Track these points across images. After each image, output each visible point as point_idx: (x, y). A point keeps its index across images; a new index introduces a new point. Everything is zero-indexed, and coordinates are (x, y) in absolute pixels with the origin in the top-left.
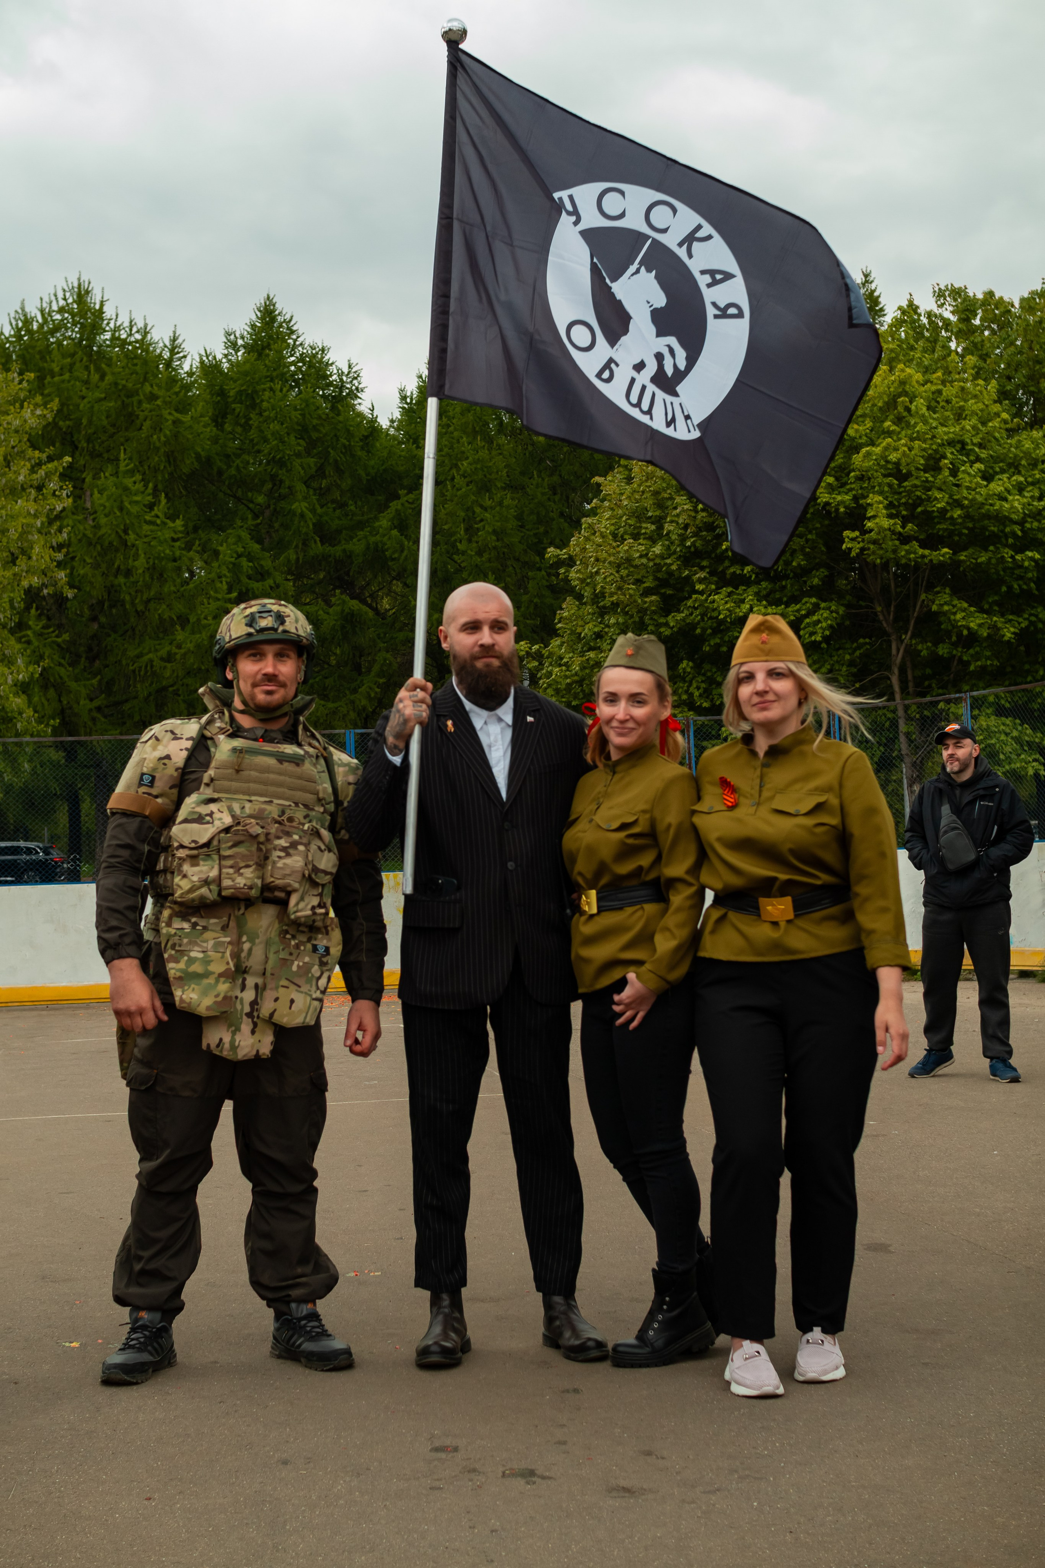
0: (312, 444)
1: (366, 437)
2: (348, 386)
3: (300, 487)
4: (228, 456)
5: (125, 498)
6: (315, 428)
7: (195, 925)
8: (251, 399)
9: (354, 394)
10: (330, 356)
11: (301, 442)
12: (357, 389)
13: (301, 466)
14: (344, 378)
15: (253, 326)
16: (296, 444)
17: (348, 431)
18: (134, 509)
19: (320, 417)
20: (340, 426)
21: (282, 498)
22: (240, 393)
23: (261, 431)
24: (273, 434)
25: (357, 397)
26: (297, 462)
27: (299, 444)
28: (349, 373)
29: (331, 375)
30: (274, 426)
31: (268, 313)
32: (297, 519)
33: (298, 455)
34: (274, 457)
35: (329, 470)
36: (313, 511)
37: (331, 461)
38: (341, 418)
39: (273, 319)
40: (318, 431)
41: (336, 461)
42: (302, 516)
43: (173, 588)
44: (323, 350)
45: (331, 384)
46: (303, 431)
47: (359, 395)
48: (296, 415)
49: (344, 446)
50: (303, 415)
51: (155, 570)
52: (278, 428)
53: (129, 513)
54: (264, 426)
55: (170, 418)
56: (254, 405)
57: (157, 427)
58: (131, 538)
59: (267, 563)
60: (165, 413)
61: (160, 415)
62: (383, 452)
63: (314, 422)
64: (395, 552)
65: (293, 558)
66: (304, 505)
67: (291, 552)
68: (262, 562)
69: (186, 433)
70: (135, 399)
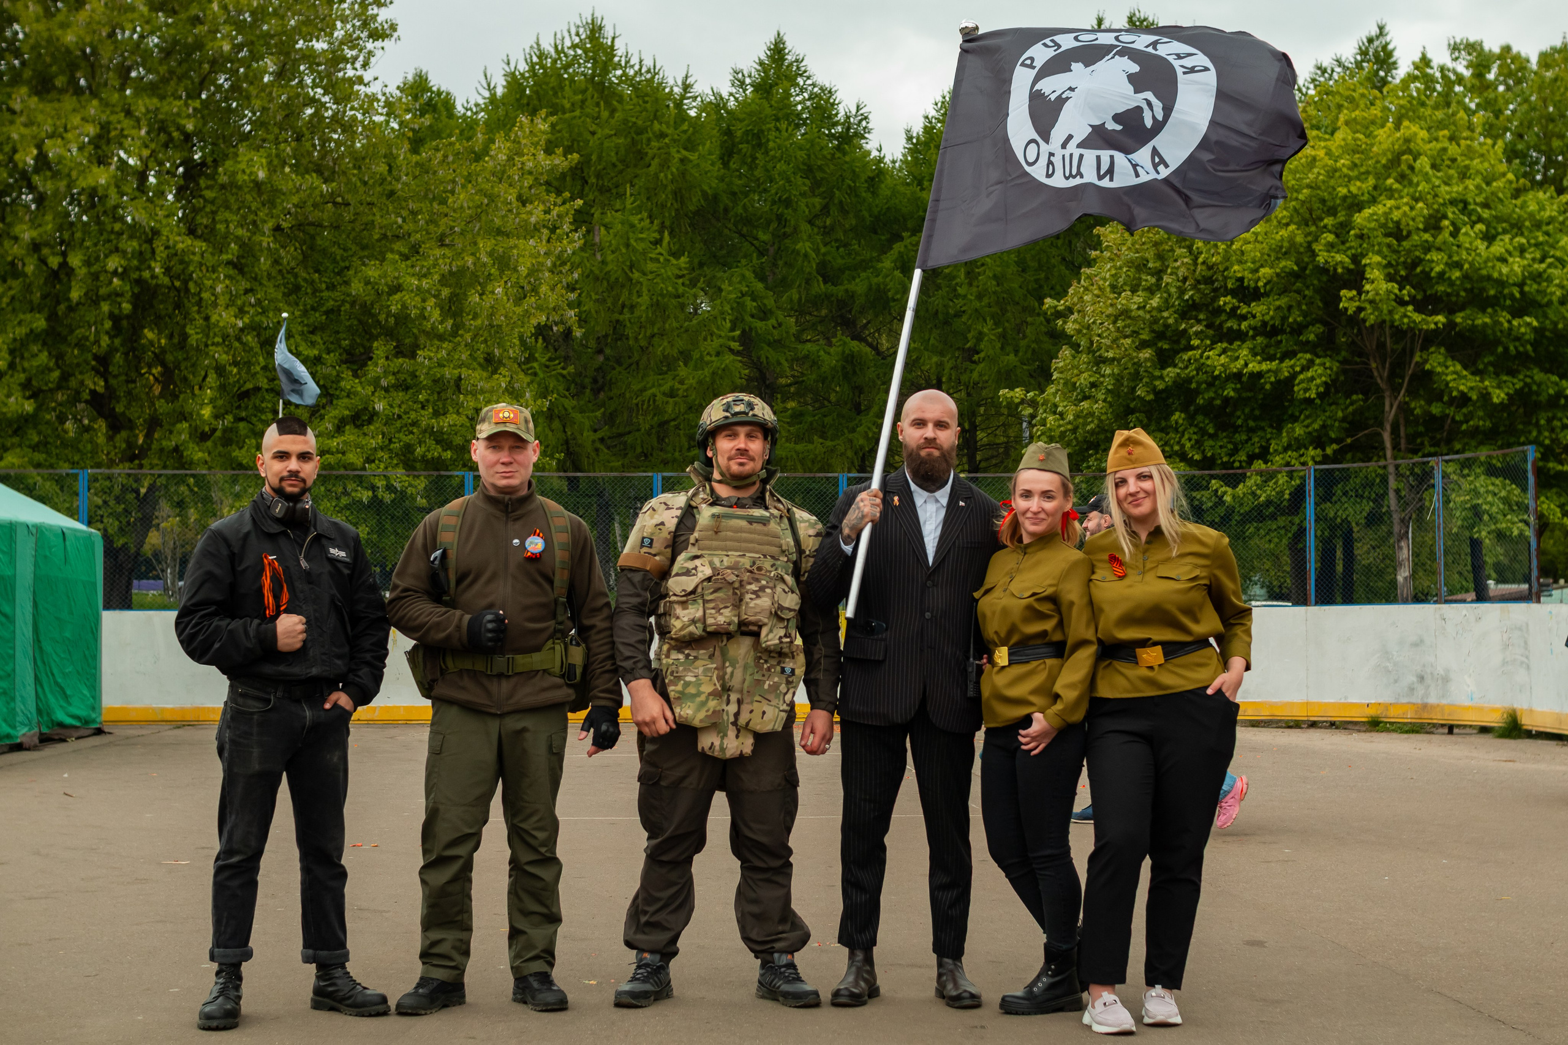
0: (816, 184)
1: (872, 179)
2: (856, 127)
3: (805, 227)
4: (734, 194)
5: (631, 235)
6: (820, 168)
7: (688, 656)
8: (757, 139)
9: (861, 134)
10: (839, 96)
11: (807, 182)
12: (864, 130)
13: (806, 205)
14: (851, 119)
15: (761, 63)
16: (802, 184)
17: (854, 172)
18: (640, 247)
19: (824, 157)
20: (845, 167)
21: (785, 236)
22: (746, 133)
23: (767, 170)
24: (779, 174)
25: (864, 137)
26: (802, 202)
27: (804, 184)
28: (857, 113)
29: (838, 115)
30: (780, 166)
31: (778, 51)
32: (800, 259)
33: (803, 194)
34: (780, 197)
35: (834, 211)
36: (817, 251)
37: (836, 201)
38: (847, 159)
39: (782, 59)
40: (824, 172)
41: (841, 202)
42: (806, 255)
43: (675, 324)
44: (832, 90)
45: (837, 123)
46: (808, 171)
47: (866, 135)
48: (801, 155)
49: (849, 187)
50: (809, 156)
51: (658, 307)
52: (784, 167)
53: (634, 250)
54: (770, 166)
55: (677, 156)
56: (760, 145)
57: (665, 165)
58: (636, 275)
59: (770, 302)
60: (673, 151)
61: (668, 153)
62: (889, 193)
63: (819, 163)
64: (897, 293)
65: (796, 297)
66: (808, 244)
67: (794, 291)
68: (766, 301)
69: (693, 171)
70: (644, 137)
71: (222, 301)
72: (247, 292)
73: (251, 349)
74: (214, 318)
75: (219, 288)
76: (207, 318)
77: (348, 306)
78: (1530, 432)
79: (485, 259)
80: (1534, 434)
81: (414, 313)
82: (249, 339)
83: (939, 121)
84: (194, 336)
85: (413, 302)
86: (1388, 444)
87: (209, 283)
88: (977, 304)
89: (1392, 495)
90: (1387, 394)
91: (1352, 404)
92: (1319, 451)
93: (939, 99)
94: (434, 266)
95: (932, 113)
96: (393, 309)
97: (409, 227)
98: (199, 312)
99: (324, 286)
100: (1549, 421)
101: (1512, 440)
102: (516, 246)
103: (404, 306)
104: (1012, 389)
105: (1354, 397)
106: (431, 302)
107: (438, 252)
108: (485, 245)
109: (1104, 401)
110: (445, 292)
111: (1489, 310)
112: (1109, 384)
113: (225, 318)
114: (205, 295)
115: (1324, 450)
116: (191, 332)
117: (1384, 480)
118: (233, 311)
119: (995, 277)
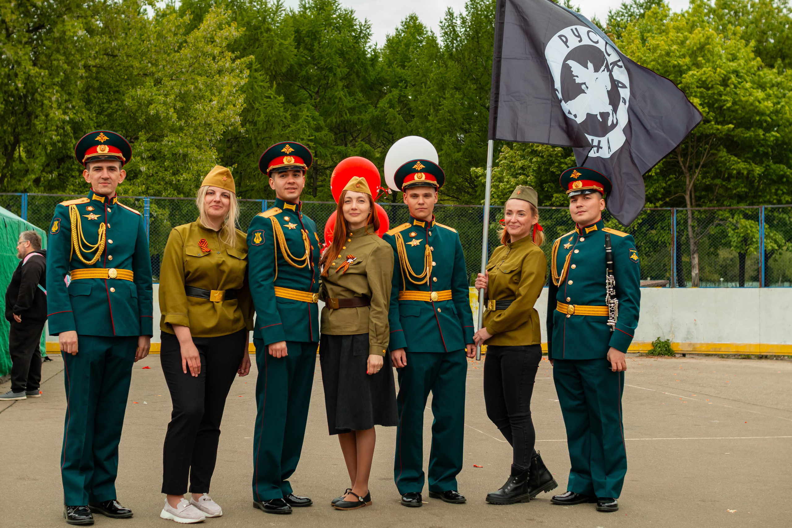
0: (346, 61)
1: (373, 60)
2: (364, 32)
3: (340, 84)
4: (300, 65)
5: (255, 83)
6: (347, 53)
8: (314, 35)
9: (367, 36)
10: (355, 15)
11: (341, 59)
12: (368, 34)
13: (341, 72)
14: (362, 28)
16: (338, 60)
18: (259, 90)
19: (350, 47)
21: (330, 88)
22: (308, 32)
23: (320, 52)
24: (327, 54)
25: (368, 38)
26: (339, 70)
27: (339, 61)
28: (365, 25)
29: (356, 25)
30: (327, 50)
32: (338, 101)
33: (339, 66)
34: (327, 66)
35: (354, 76)
36: (346, 97)
37: (355, 70)
40: (349, 55)
41: (357, 71)
42: (340, 98)
43: (277, 133)
44: (352, 12)
45: (355, 30)
46: (342, 54)
47: (369, 37)
48: (338, 45)
49: (362, 63)
50: (342, 45)
51: (269, 123)
52: (330, 51)
53: (256, 92)
54: (321, 50)
55: (278, 42)
56: (315, 39)
57: (271, 47)
58: (257, 105)
59: (322, 123)
60: (275, 39)
61: (273, 41)
62: (380, 69)
63: (348, 49)
64: (391, 120)
65: (334, 120)
66: (342, 93)
67: (333, 117)
68: (320, 122)
69: (285, 51)
70: (259, 31)
71: (55, 105)
72: (66, 101)
73: (68, 134)
74: (52, 115)
75: (54, 99)
76: (47, 116)
77: (120, 112)
78: (765, 197)
79: (201, 86)
80: (768, 197)
81: (163, 116)
82: (68, 128)
83: (404, 32)
84: (39, 125)
85: (161, 108)
86: (688, 202)
87: (47, 95)
88: (439, 126)
89: (690, 229)
90: (688, 175)
91: (670, 180)
92: (652, 205)
93: (404, 20)
94: (171, 90)
95: (400, 27)
96: (152, 112)
97: (154, 69)
98: (42, 111)
99: (105, 101)
100: (777, 190)
101: (755, 200)
102: (217, 80)
103: (157, 111)
104: (477, 168)
105: (671, 176)
106: (172, 110)
107: (173, 83)
108: (201, 80)
109: (533, 175)
110: (179, 105)
111: (752, 129)
112: (534, 167)
113: (57, 114)
114: (46, 102)
115: (655, 204)
116: (38, 123)
117: (686, 222)
118: (61, 111)
119: (449, 112)
